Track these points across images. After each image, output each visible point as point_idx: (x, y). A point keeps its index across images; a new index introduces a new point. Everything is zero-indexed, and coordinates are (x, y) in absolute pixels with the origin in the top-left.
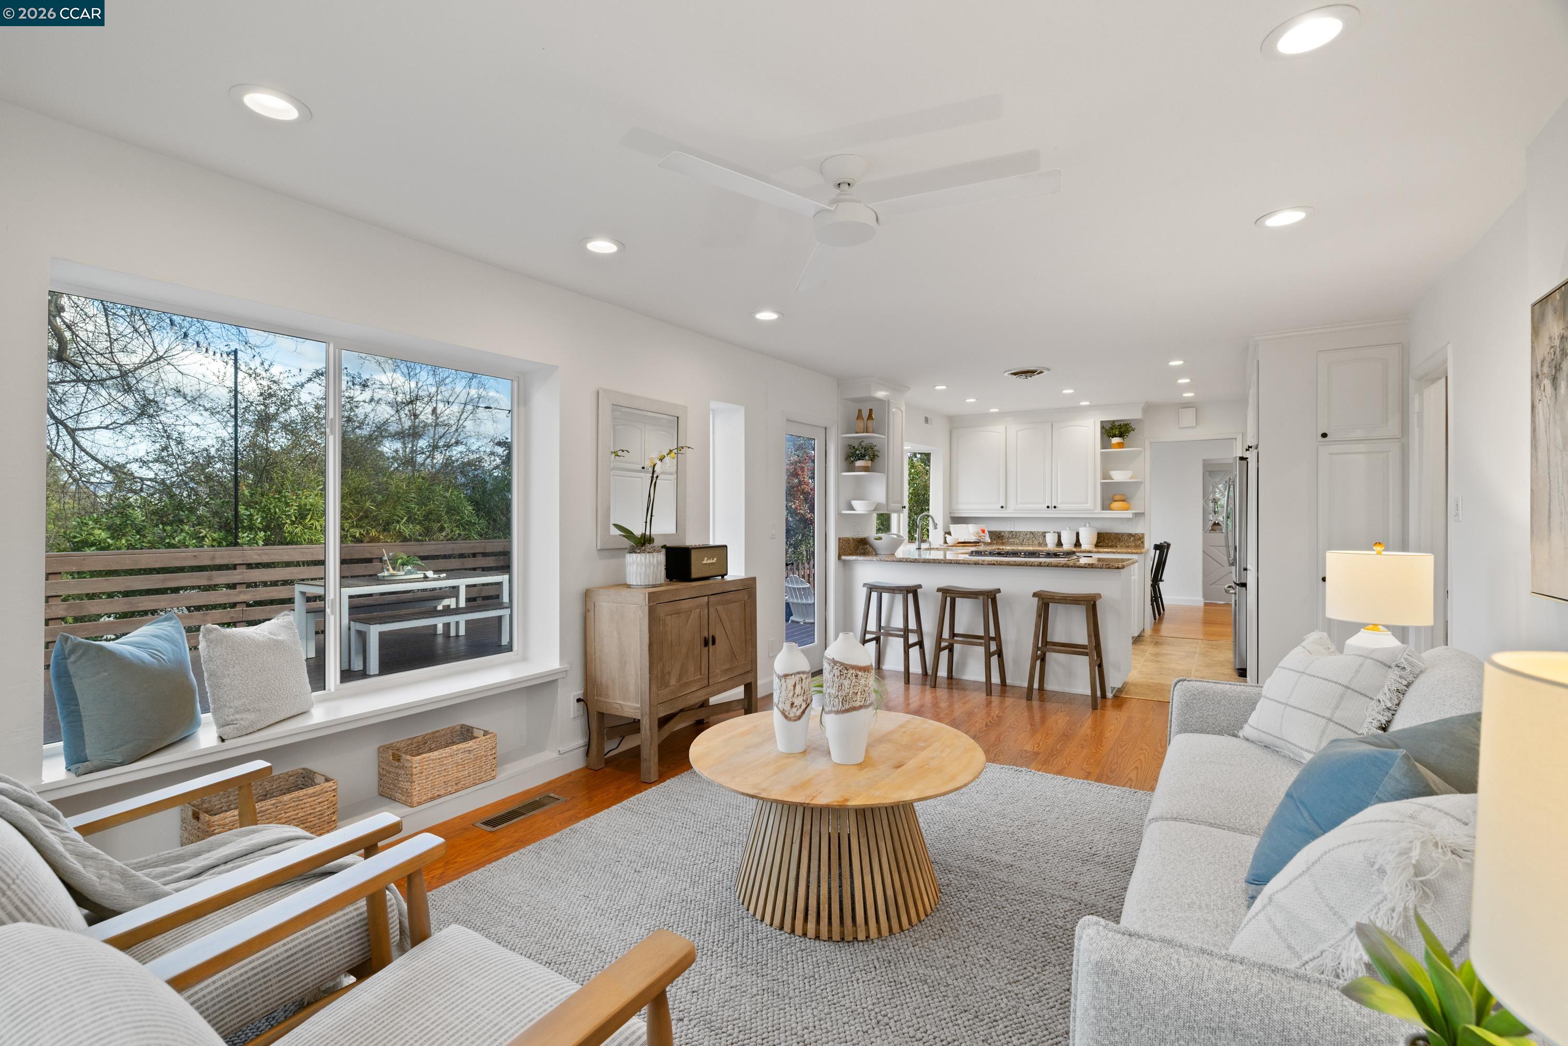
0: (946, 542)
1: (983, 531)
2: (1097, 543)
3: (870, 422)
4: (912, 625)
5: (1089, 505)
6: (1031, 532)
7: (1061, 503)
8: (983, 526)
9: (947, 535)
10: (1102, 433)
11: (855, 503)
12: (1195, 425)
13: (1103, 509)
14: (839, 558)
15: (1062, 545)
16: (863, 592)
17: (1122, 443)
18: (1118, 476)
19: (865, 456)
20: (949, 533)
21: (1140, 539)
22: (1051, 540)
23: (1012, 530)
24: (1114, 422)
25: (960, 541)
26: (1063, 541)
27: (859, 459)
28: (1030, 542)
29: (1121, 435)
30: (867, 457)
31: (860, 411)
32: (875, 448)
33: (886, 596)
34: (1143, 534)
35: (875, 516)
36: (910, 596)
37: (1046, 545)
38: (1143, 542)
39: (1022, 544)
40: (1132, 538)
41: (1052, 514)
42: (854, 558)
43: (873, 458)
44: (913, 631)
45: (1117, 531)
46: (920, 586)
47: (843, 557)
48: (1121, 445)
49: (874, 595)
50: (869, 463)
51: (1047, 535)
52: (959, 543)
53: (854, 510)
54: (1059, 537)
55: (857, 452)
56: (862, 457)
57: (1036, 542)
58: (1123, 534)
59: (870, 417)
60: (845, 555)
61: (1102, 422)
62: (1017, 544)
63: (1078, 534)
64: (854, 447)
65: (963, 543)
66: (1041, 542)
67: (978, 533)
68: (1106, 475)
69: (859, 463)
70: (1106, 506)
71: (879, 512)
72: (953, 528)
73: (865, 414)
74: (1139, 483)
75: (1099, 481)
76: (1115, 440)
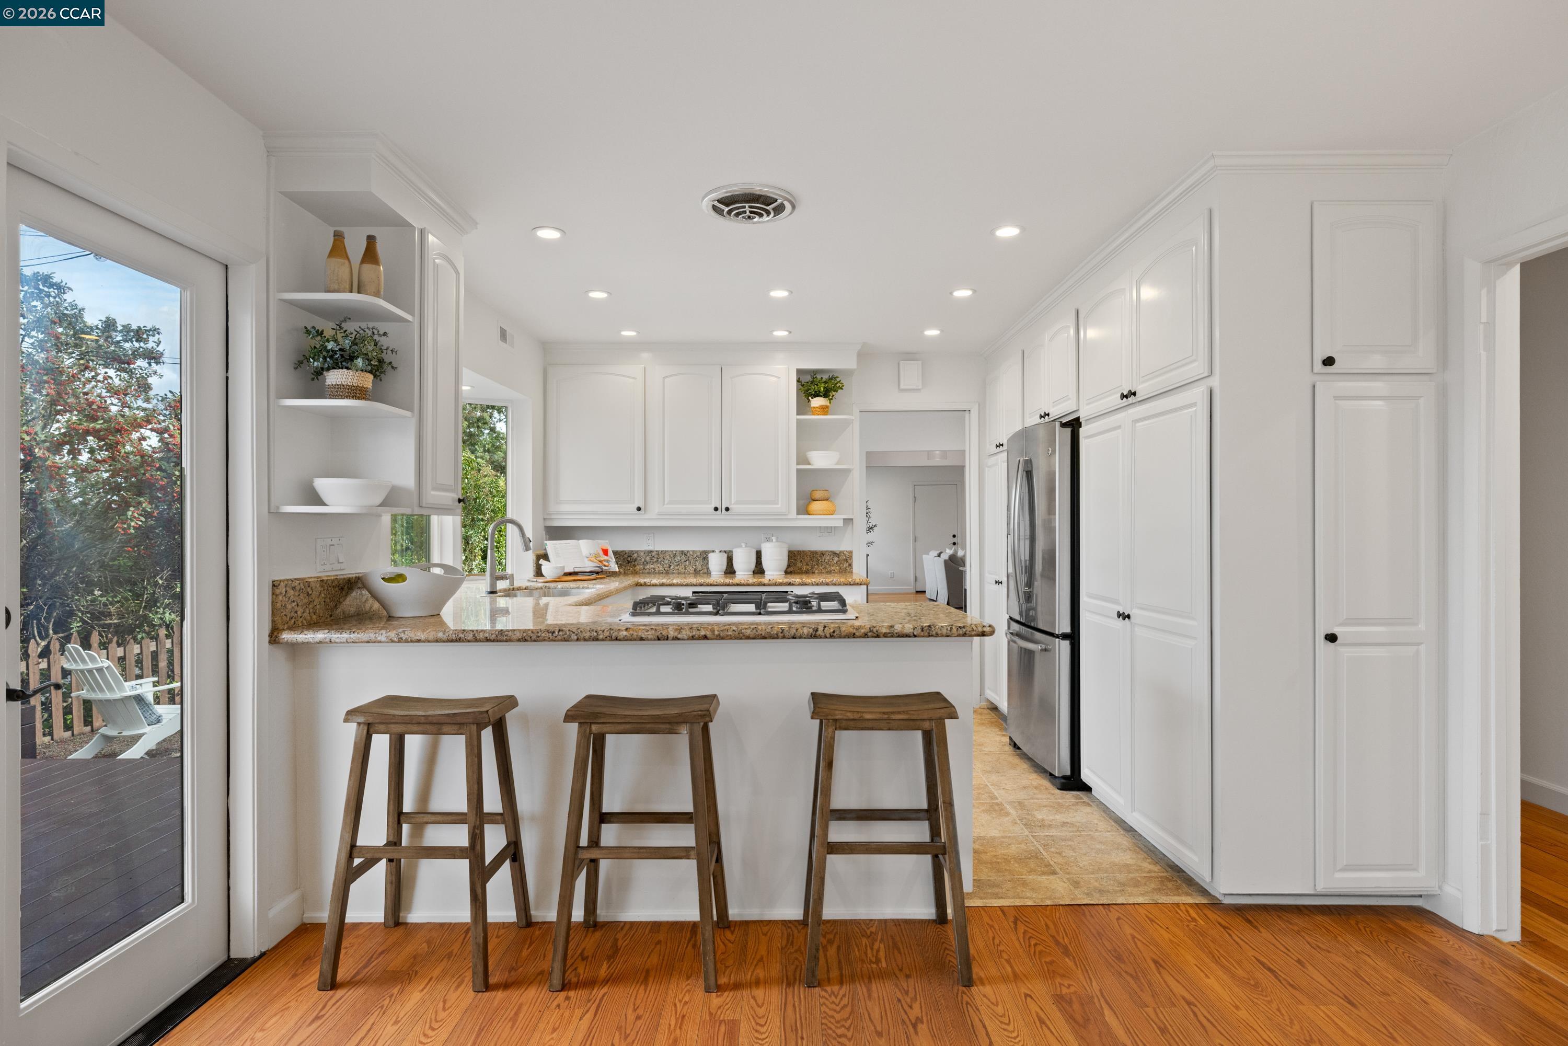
0: (539, 573)
1: (605, 552)
2: (789, 566)
3: (367, 267)
4: (492, 802)
5: (779, 507)
6: (682, 552)
7: (737, 503)
8: (605, 543)
9: (542, 561)
10: (798, 390)
11: (323, 485)
12: (920, 387)
13: (799, 512)
14: (274, 638)
15: (734, 572)
16: (350, 733)
17: (827, 407)
18: (820, 460)
19: (352, 358)
20: (546, 557)
21: (846, 560)
22: (716, 563)
23: (651, 548)
24: (814, 372)
25: (568, 570)
26: (737, 565)
27: (336, 366)
28: (681, 568)
29: (826, 395)
30: (360, 362)
31: (339, 237)
32: (383, 341)
33: (414, 744)
34: (851, 552)
35: (386, 519)
36: (487, 735)
37: (708, 573)
38: (850, 565)
39: (667, 573)
40: (836, 559)
41: (721, 520)
42: (320, 635)
43: (378, 368)
44: (493, 818)
45: (813, 548)
46: (510, 702)
47: (287, 636)
48: (824, 410)
49: (381, 743)
50: (368, 381)
51: (711, 556)
52: (567, 574)
53: (322, 503)
54: (730, 560)
55: (330, 346)
56: (343, 360)
57: (691, 569)
58: (822, 554)
59: (370, 255)
60: (292, 628)
61: (799, 372)
62: (660, 573)
63: (759, 554)
64: (320, 333)
65: (570, 574)
66: (699, 568)
67: (597, 556)
68: (802, 459)
69: (335, 377)
70: (803, 510)
71: (396, 510)
72: (552, 547)
73: (356, 247)
74: (847, 472)
75: (794, 467)
76: (817, 402)
